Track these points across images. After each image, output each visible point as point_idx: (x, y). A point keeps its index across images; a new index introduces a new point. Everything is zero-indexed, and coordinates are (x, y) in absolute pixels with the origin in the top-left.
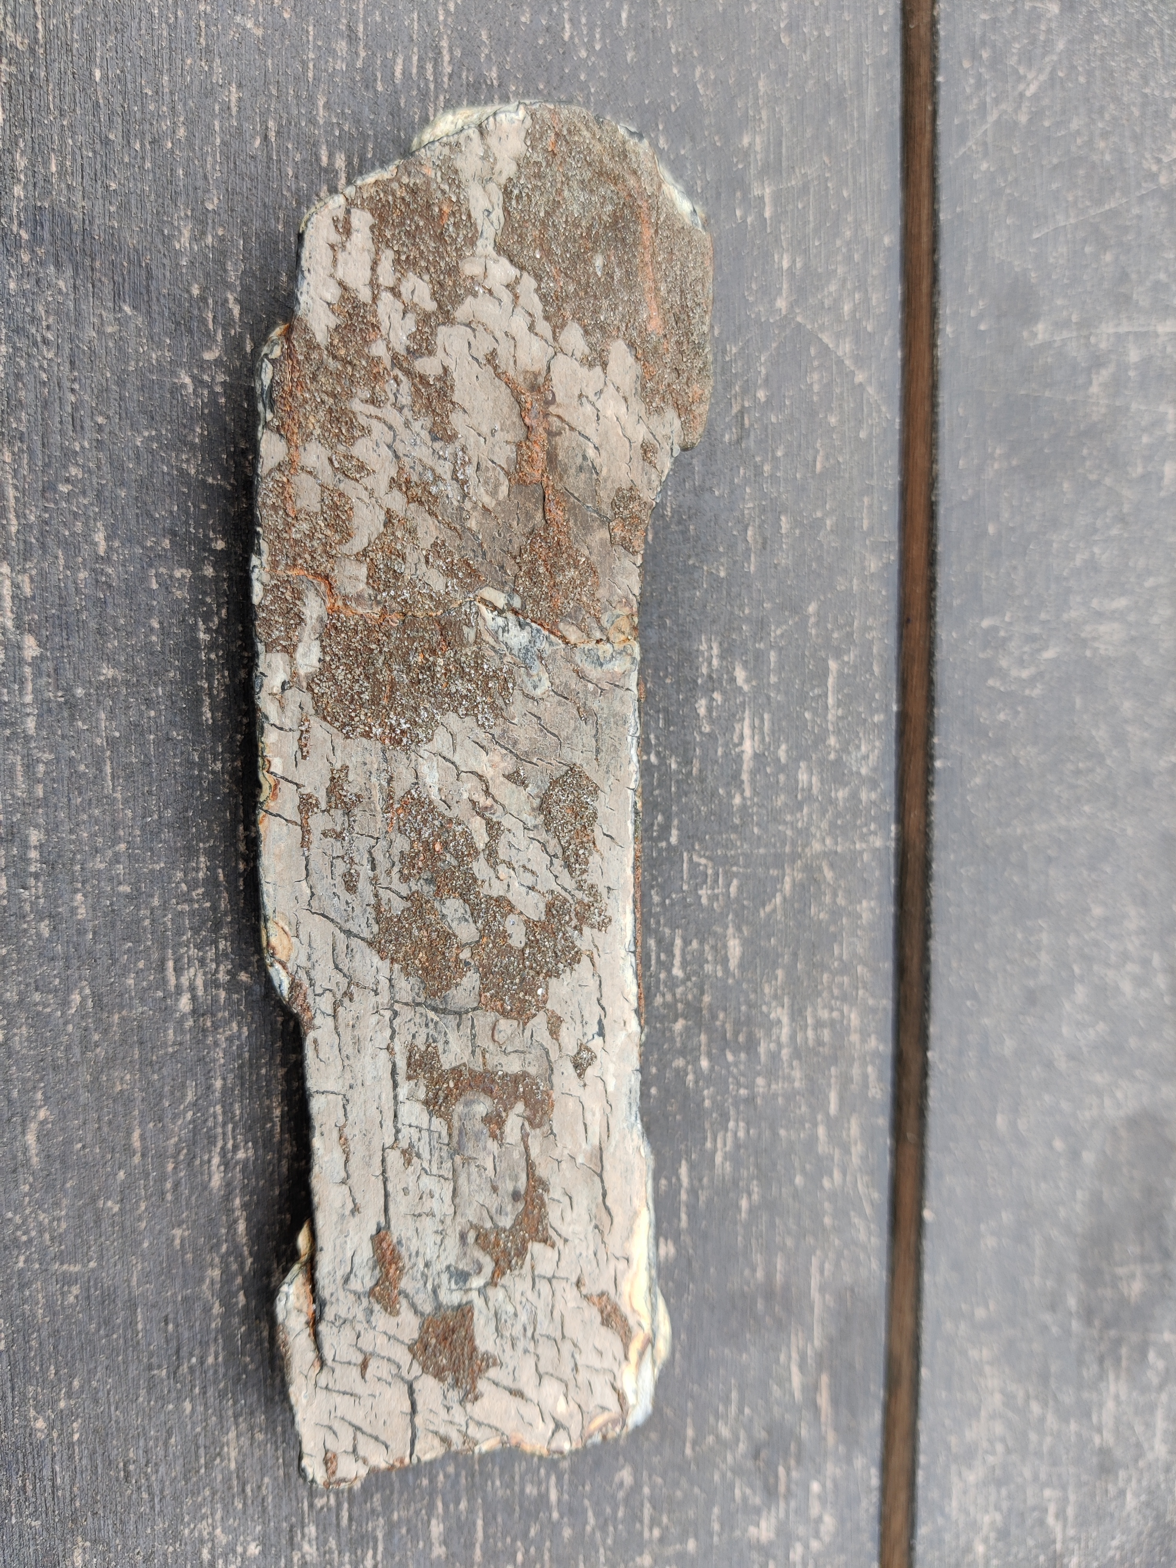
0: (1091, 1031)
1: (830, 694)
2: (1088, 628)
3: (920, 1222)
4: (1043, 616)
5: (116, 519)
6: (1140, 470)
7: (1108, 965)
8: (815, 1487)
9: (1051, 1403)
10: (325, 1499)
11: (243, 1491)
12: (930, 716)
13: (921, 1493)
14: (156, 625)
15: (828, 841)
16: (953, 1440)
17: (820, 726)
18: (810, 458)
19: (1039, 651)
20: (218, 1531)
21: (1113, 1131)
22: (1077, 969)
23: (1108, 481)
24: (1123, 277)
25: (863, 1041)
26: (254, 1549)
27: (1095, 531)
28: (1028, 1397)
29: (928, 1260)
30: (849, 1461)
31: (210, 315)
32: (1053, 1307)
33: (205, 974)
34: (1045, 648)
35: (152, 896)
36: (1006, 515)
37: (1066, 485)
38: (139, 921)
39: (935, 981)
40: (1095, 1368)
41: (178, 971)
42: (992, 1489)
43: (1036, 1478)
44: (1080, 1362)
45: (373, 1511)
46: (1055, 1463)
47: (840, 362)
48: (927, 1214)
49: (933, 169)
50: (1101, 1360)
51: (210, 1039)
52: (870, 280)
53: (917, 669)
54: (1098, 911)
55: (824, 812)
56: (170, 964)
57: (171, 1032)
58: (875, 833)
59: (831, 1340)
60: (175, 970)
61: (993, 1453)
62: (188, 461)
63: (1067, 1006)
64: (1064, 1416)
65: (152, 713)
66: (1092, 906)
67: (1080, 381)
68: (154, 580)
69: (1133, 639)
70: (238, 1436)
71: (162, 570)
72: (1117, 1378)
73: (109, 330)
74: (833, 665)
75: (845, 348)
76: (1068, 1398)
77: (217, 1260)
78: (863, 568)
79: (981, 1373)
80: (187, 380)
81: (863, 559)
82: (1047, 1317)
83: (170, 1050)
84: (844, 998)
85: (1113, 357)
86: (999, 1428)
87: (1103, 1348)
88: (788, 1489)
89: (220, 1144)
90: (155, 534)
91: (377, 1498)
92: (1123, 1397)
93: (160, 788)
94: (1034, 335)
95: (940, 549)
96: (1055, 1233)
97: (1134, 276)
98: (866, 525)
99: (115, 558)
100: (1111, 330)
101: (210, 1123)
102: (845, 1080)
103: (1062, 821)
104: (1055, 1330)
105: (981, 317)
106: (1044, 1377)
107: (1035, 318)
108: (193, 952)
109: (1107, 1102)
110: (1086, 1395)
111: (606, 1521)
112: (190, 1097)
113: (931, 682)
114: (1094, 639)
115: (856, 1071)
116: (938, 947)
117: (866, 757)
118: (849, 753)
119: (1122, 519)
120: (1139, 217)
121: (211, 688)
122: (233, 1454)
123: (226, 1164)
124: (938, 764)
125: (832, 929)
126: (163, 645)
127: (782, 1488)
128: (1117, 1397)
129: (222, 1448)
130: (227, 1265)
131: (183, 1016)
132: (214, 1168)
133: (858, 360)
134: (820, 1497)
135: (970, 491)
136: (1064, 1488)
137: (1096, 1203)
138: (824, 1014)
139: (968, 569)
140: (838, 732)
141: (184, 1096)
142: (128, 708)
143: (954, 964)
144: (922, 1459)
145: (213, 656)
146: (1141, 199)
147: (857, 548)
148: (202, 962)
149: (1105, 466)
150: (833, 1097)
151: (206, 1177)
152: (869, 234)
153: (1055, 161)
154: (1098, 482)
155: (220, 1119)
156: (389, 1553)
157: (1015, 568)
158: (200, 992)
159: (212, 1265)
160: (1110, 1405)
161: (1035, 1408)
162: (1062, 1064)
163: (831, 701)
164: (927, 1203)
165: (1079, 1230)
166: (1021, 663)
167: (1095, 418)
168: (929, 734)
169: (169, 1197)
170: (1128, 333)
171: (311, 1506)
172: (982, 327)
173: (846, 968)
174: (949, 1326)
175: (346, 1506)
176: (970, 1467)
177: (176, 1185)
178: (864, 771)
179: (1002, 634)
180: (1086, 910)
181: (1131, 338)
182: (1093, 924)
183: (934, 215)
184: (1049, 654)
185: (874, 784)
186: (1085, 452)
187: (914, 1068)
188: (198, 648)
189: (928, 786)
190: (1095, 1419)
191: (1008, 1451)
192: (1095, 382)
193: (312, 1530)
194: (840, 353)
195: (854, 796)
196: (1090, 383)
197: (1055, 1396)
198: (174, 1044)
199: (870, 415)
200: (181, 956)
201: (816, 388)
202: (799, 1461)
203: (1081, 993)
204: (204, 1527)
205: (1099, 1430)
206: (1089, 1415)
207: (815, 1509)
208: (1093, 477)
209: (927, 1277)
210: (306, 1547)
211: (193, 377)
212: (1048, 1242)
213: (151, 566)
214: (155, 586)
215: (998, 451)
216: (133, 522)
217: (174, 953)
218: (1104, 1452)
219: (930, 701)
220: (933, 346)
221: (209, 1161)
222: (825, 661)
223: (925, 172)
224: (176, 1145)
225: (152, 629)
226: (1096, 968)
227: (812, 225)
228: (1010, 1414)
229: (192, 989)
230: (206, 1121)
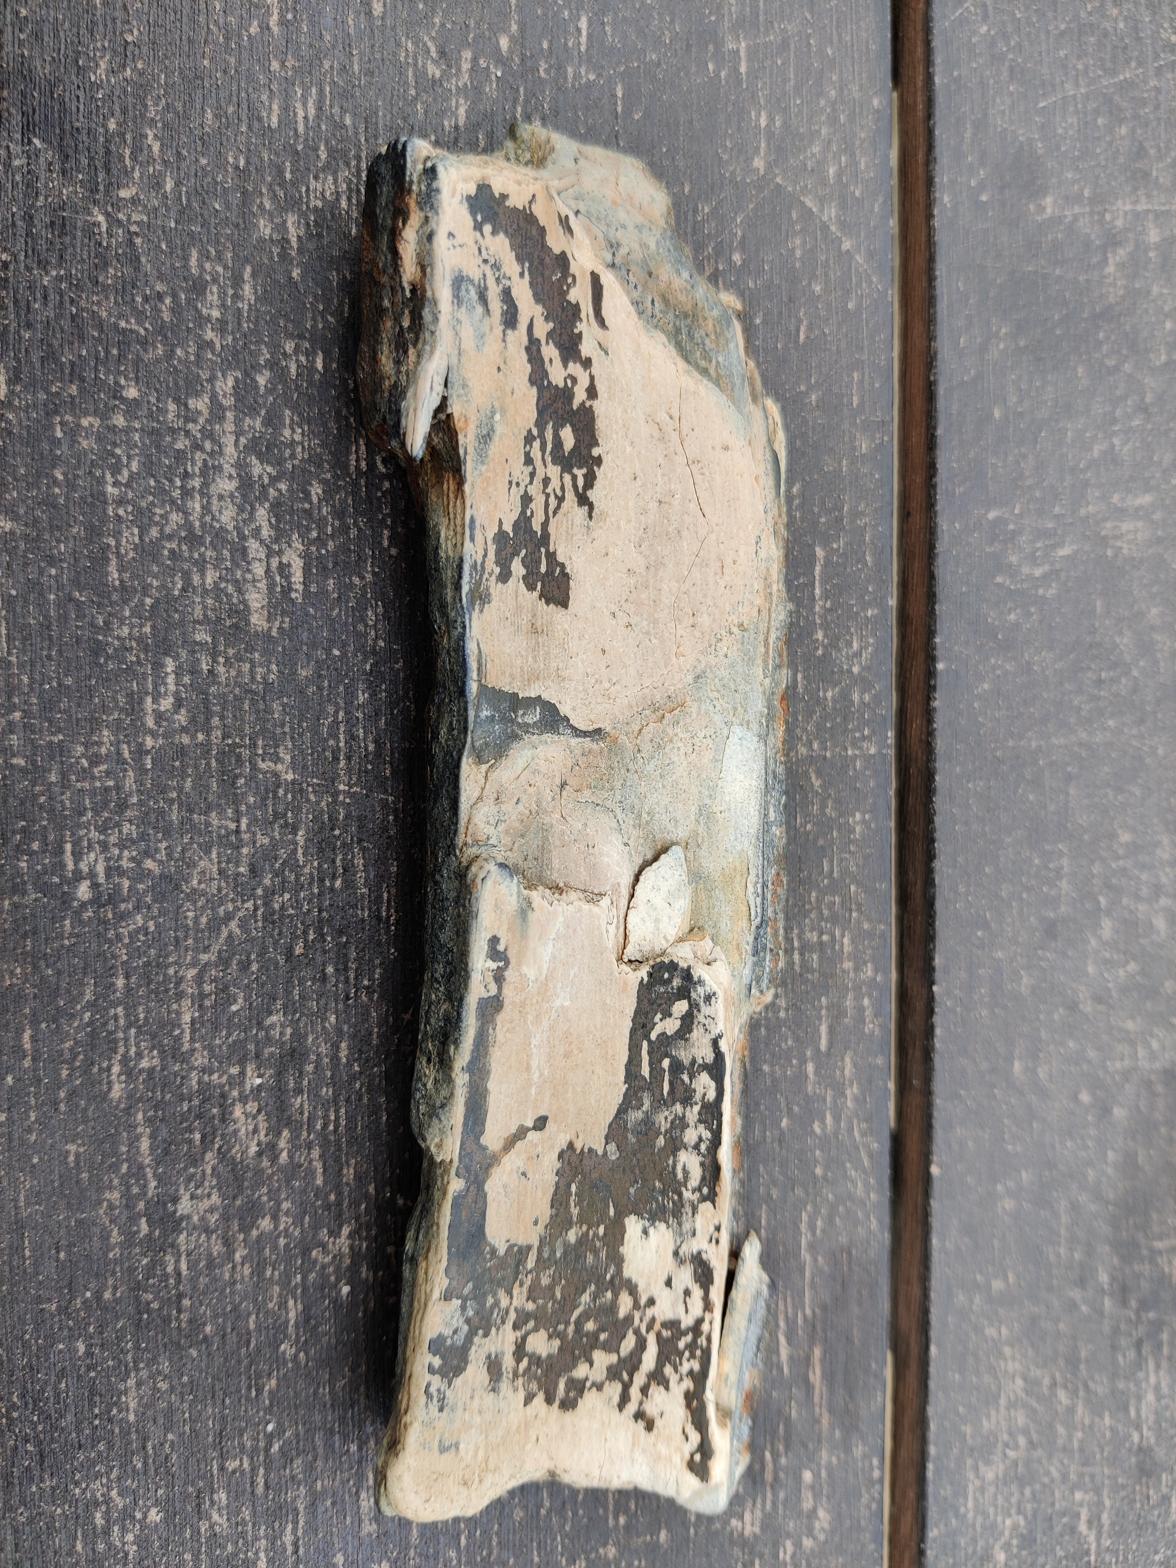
0: (1121, 972)
1: (817, 584)
2: (1109, 525)
3: (927, 1179)
4: (1057, 510)
5: (19, 361)
6: (1163, 358)
7: (1138, 898)
8: (807, 1476)
9: (1081, 1393)
10: (238, 1462)
11: (144, 1448)
12: (931, 614)
13: (931, 1489)
14: (60, 477)
15: (816, 746)
16: (968, 1429)
17: (806, 618)
18: (792, 328)
19: (1054, 547)
20: (114, 1493)
21: (1149, 1084)
22: (1103, 900)
23: (1127, 367)
24: (1141, 152)
25: (857, 969)
26: (155, 1516)
27: (1114, 421)
28: (1054, 1384)
29: (935, 1222)
30: (847, 1449)
31: (128, 152)
32: (1082, 1283)
33: (108, 859)
34: (1061, 544)
35: (50, 771)
36: (1013, 399)
37: (1080, 370)
38: (35, 797)
39: (939, 905)
40: (1132, 1354)
41: (77, 856)
42: (1014, 1488)
43: (1065, 1478)
44: (1114, 1348)
45: (293, 1478)
46: (1086, 1463)
47: (825, 227)
48: (934, 1170)
49: (927, 31)
50: (1139, 1344)
51: (111, 934)
52: (858, 143)
53: (917, 565)
54: (1125, 837)
55: (810, 714)
56: (68, 847)
57: (67, 922)
58: (868, 738)
59: (824, 1308)
60: (73, 853)
61: (1016, 1447)
62: (99, 303)
63: (1093, 942)
64: (1096, 1408)
65: (53, 572)
66: (1120, 831)
67: (1094, 260)
68: (58, 428)
69: (1159, 541)
70: (139, 1384)
71: (68, 418)
72: (1158, 1367)
73: (16, 163)
74: (820, 552)
75: (831, 213)
76: (1101, 1388)
77: (116, 1182)
78: (854, 449)
79: (1001, 1355)
80: (101, 218)
81: (853, 438)
82: (1076, 1294)
83: (66, 942)
84: (834, 919)
85: (1131, 235)
86: (1021, 1419)
87: (1141, 1330)
88: (776, 1478)
89: (121, 1050)
90: (61, 380)
91: (298, 1462)
92: (1165, 1389)
93: (60, 652)
94: (1041, 209)
95: (939, 432)
96: (1083, 1198)
97: (1152, 152)
98: (855, 401)
99: (16, 403)
100: (1128, 207)
101: (111, 1026)
102: (837, 1013)
103: (1084, 735)
104: (1084, 1308)
105: (982, 187)
106: (1073, 1362)
107: (1043, 191)
108: (94, 834)
109: (1141, 1052)
110: (1121, 1385)
111: (564, 1503)
112: (88, 996)
113: (932, 577)
114: (1115, 537)
115: (849, 1003)
116: (942, 867)
117: (858, 654)
118: (839, 650)
119: (1144, 409)
120: (1158, 90)
121: (118, 545)
122: (132, 1405)
123: (129, 1073)
124: (940, 666)
125: (821, 842)
126: (67, 498)
127: (769, 1476)
128: (1157, 1388)
129: (119, 1398)
130: (128, 1187)
131: (83, 905)
132: (114, 1077)
133: (843, 225)
134: (812, 1487)
135: (973, 372)
136: (1098, 1491)
137: (1129, 1165)
138: (814, 937)
139: (972, 455)
140: (826, 626)
141: (82, 994)
142: (26, 565)
143: (962, 889)
144: (932, 1450)
145: (121, 512)
146: (1159, 71)
147: (846, 426)
148: (105, 846)
149: (1124, 352)
150: (824, 1029)
151: (105, 1088)
152: (856, 95)
153: (1063, 27)
154: (1116, 369)
155: (122, 1022)
156: (312, 1528)
157: (1024, 456)
158: (101, 879)
159: (111, 1188)
160: (1150, 1397)
161: (1063, 1396)
162: (1087, 1008)
163: (817, 591)
164: (935, 1158)
165: (1111, 1196)
166: (1033, 560)
167: (1112, 299)
168: (931, 633)
169: (62, 1107)
170: (1148, 211)
171: (222, 1468)
172: (984, 198)
173: (836, 887)
174: (961, 1298)
175: (262, 1471)
176: (988, 1463)
177: (73, 1094)
178: (856, 670)
179: (1011, 527)
180: (1113, 836)
181: (1151, 217)
182: (1121, 852)
183: (929, 79)
184: (1064, 551)
185: (865, 684)
186: (1101, 335)
187: (919, 1006)
188: (105, 502)
189: (930, 690)
190: (1133, 1413)
191: (1031, 1444)
192: (1111, 261)
193: (222, 1497)
194: (825, 218)
195: (845, 696)
196: (1105, 261)
197: (1086, 1387)
198: (71, 935)
199: (859, 284)
200: (80, 839)
201: (798, 253)
202: (787, 1448)
203: (1107, 927)
204: (98, 1488)
205: (1138, 1427)
206: (1126, 1409)
207: (807, 1503)
208: (1111, 362)
209: (935, 1241)
210: (215, 1517)
211: (107, 215)
212: (1075, 1207)
213: (56, 412)
214: (59, 434)
215: (1004, 331)
216: (38, 365)
217: (73, 834)
218: (1143, 1451)
219: (931, 597)
220: (930, 216)
221: (109, 1069)
222: (811, 547)
223: (920, 36)
224: (71, 1049)
225: (55, 482)
226: (1125, 901)
227: (792, 83)
228: (1034, 1404)
229: (92, 875)
230: (105, 1024)
